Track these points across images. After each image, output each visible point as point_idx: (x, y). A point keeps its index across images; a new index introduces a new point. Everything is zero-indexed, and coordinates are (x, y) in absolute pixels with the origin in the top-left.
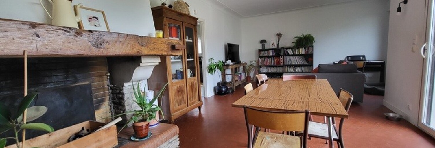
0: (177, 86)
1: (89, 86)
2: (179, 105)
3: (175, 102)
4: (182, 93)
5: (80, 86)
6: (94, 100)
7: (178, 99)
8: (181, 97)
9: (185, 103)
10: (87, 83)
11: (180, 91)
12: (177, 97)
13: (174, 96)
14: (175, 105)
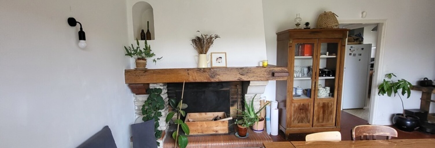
0: (299, 104)
1: (228, 92)
2: (298, 122)
3: (294, 118)
4: (305, 112)
5: (224, 91)
6: (230, 100)
7: (298, 117)
8: (303, 115)
9: (309, 122)
10: (228, 89)
11: (303, 109)
12: (298, 113)
13: (293, 112)
14: (293, 121)
